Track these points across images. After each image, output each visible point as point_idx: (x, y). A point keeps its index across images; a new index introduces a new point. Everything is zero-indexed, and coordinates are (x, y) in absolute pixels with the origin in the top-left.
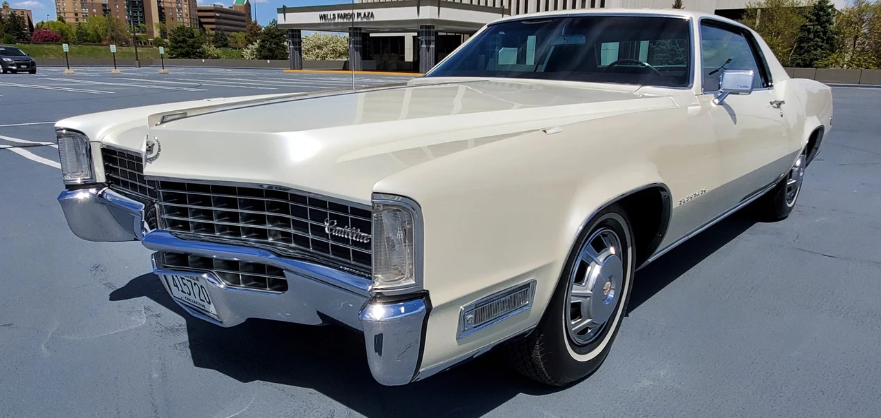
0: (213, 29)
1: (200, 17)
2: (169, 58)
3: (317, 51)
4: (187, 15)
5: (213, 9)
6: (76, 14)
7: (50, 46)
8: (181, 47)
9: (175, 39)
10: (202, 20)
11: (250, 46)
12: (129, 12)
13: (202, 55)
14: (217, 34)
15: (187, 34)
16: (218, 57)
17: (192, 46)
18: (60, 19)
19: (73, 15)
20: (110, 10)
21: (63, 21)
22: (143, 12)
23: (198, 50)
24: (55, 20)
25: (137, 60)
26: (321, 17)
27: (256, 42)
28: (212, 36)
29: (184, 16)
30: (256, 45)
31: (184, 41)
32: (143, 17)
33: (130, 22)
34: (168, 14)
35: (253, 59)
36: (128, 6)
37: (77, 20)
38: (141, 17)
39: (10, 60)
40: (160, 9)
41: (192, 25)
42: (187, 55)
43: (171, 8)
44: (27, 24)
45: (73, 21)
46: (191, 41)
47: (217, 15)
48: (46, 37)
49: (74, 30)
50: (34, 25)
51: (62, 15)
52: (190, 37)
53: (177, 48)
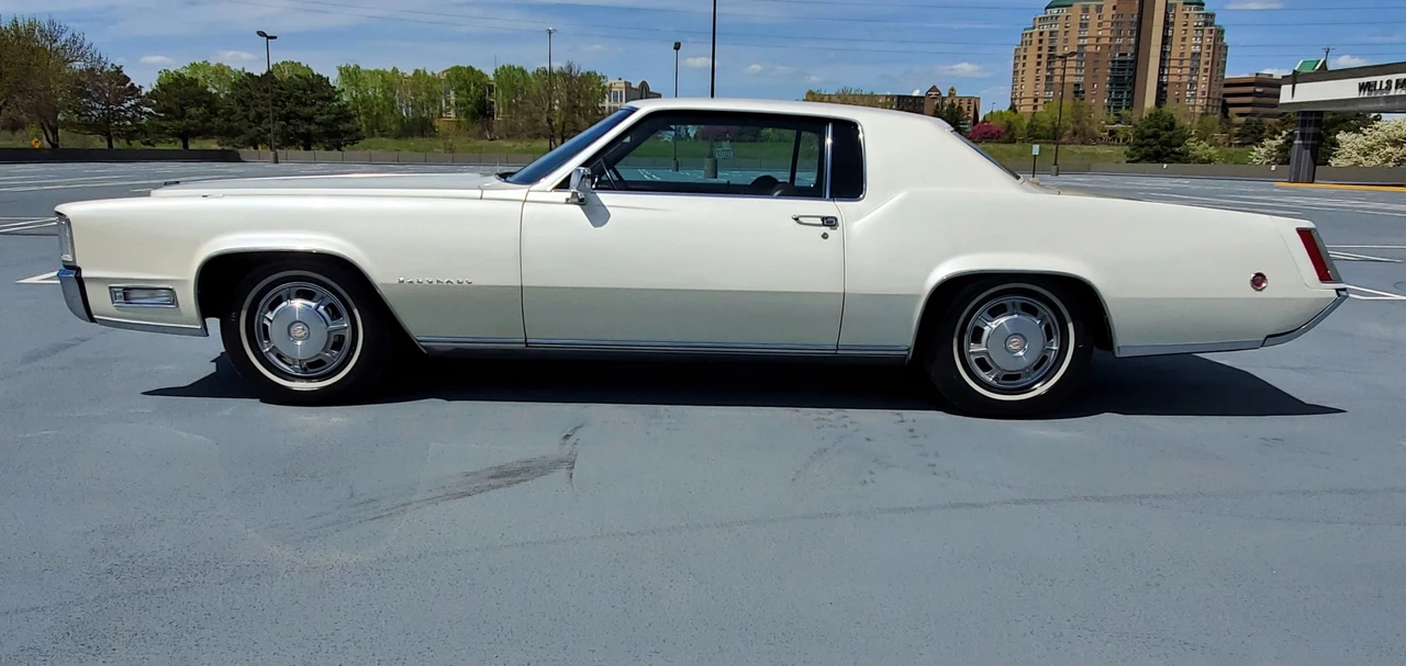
0: (1241, 115)
1: (1226, 95)
2: (1128, 162)
3: (1389, 149)
4: (1203, 93)
5: (1253, 80)
6: (1036, 100)
7: (987, 145)
8: (1151, 146)
9: (1143, 132)
10: (1229, 100)
11: (1267, 142)
12: (1110, 92)
13: (1182, 158)
14: (1248, 123)
15: (1163, 125)
16: (1209, 161)
17: (1167, 143)
18: (1013, 108)
19: (1031, 101)
20: (1083, 92)
21: (1016, 111)
22: (1131, 93)
23: (1177, 149)
24: (1005, 107)
25: (1055, 164)
26: (1362, 87)
27: (1281, 134)
28: (1238, 126)
29: (1199, 94)
30: (1280, 141)
31: (1156, 136)
32: (1131, 101)
33: (1109, 107)
34: (1172, 93)
35: (1268, 163)
36: (1111, 84)
37: (1035, 107)
38: (1127, 100)
40: (1161, 86)
41: (1210, 108)
42: (1157, 158)
43: (1180, 84)
44: (972, 115)
45: (1030, 109)
46: (1165, 135)
47: (1258, 90)
48: (985, 133)
49: (1027, 122)
50: (981, 119)
51: (1017, 102)
52: (1167, 129)
53: (1142, 146)
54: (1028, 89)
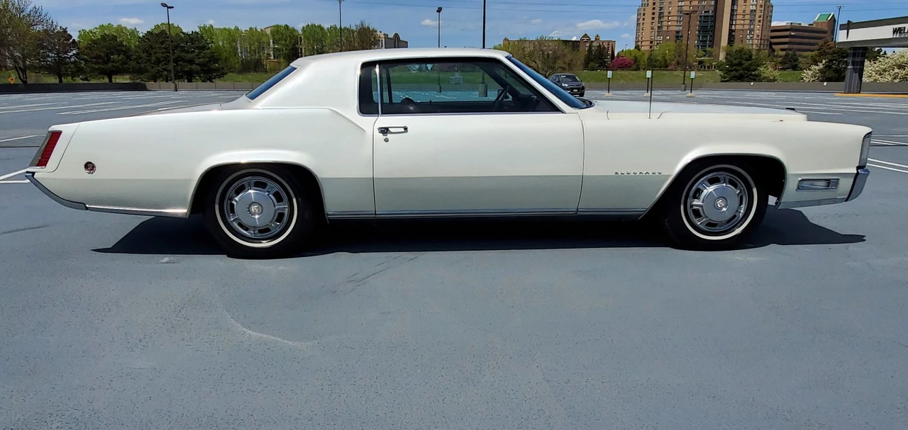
0: (782, 50)
1: (772, 37)
2: (722, 81)
4: (758, 36)
5: (788, 28)
6: (651, 42)
7: (623, 72)
8: (737, 70)
9: (732, 62)
10: (774, 40)
11: (813, 67)
12: (699, 37)
13: (757, 78)
14: (787, 55)
15: (745, 57)
16: (774, 80)
17: (748, 69)
18: (637, 47)
19: (648, 43)
20: (682, 37)
21: (639, 50)
22: (713, 36)
23: (753, 73)
24: (632, 48)
25: (684, 84)
26: (895, 31)
27: (821, 62)
28: (781, 57)
29: (755, 37)
30: (821, 66)
31: (740, 64)
32: (712, 41)
33: (698, 46)
34: (738, 36)
35: (813, 81)
36: (699, 31)
37: (651, 47)
38: (710, 41)
39: (567, 85)
40: (731, 31)
41: (762, 46)
42: (740, 78)
43: (743, 30)
45: (648, 48)
46: (747, 64)
47: (792, 34)
48: (621, 64)
49: (646, 56)
50: (616, 55)
51: (639, 43)
52: (747, 60)
53: (731, 71)
54: (647, 34)
